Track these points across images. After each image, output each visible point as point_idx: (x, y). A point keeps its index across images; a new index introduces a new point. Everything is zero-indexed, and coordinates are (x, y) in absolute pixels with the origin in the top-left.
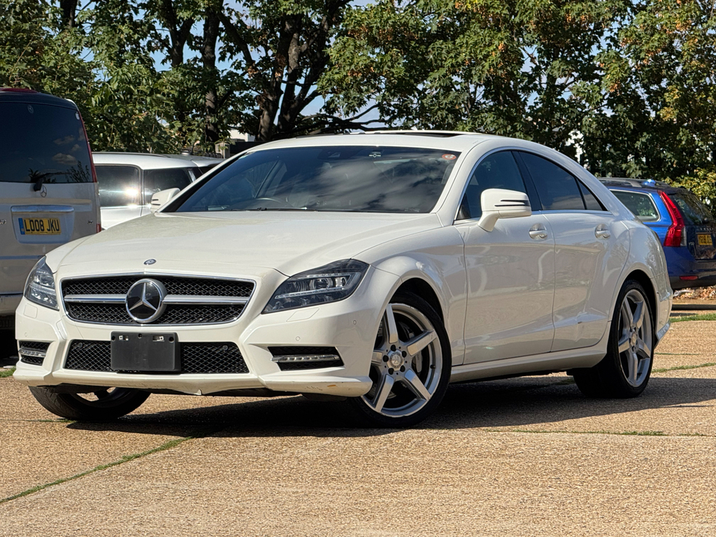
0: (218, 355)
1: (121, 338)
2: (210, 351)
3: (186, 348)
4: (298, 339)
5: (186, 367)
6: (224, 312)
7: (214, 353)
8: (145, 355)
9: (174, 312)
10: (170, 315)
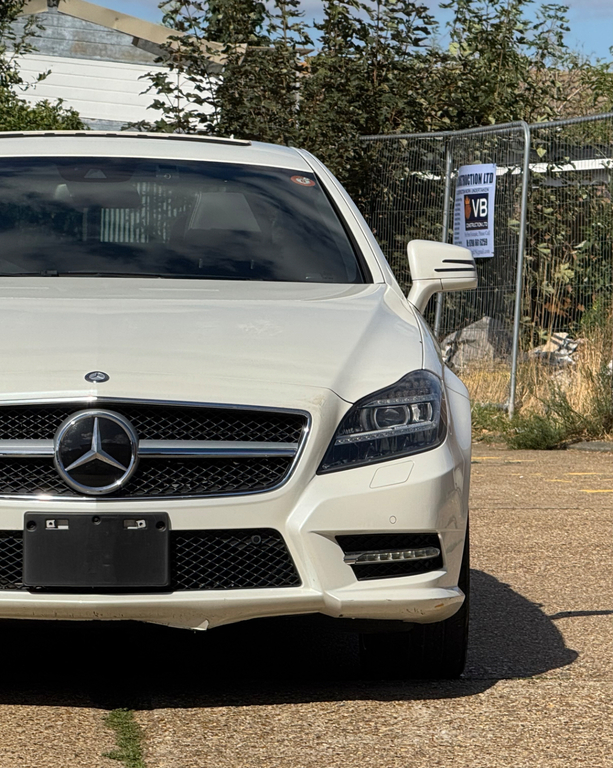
0: (241, 554)
1: (50, 525)
2: (226, 546)
3: (181, 542)
4: (393, 520)
5: (181, 577)
6: (251, 472)
7: (234, 550)
8: (107, 556)
9: (154, 473)
10: (146, 478)
